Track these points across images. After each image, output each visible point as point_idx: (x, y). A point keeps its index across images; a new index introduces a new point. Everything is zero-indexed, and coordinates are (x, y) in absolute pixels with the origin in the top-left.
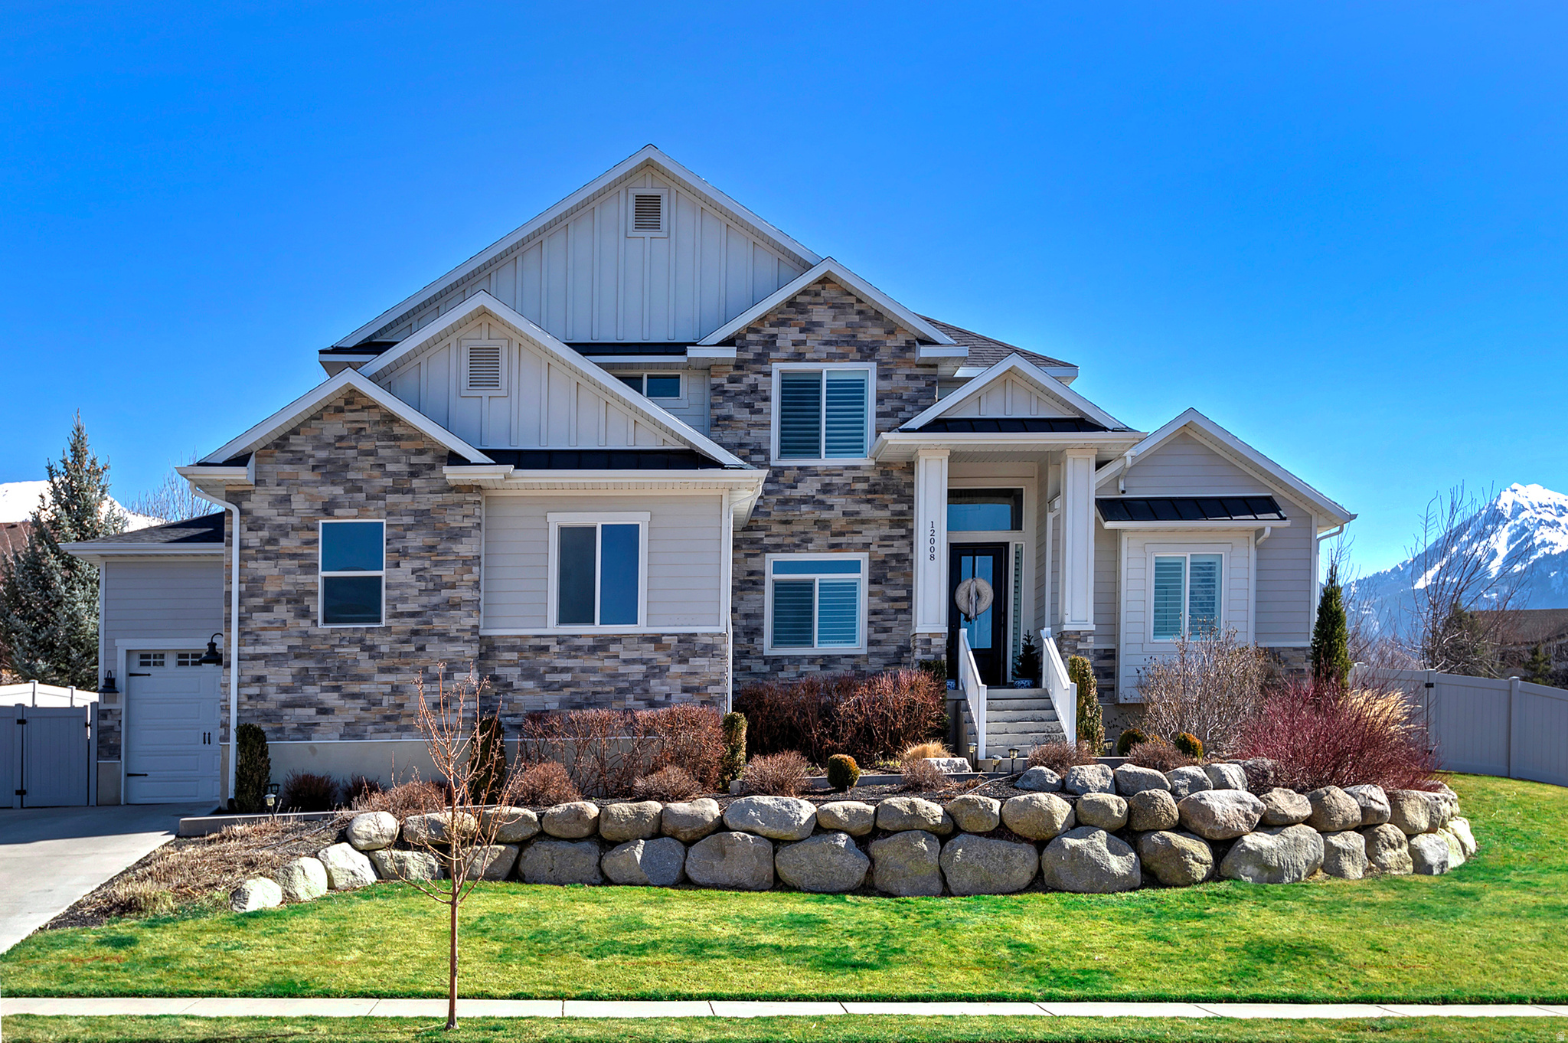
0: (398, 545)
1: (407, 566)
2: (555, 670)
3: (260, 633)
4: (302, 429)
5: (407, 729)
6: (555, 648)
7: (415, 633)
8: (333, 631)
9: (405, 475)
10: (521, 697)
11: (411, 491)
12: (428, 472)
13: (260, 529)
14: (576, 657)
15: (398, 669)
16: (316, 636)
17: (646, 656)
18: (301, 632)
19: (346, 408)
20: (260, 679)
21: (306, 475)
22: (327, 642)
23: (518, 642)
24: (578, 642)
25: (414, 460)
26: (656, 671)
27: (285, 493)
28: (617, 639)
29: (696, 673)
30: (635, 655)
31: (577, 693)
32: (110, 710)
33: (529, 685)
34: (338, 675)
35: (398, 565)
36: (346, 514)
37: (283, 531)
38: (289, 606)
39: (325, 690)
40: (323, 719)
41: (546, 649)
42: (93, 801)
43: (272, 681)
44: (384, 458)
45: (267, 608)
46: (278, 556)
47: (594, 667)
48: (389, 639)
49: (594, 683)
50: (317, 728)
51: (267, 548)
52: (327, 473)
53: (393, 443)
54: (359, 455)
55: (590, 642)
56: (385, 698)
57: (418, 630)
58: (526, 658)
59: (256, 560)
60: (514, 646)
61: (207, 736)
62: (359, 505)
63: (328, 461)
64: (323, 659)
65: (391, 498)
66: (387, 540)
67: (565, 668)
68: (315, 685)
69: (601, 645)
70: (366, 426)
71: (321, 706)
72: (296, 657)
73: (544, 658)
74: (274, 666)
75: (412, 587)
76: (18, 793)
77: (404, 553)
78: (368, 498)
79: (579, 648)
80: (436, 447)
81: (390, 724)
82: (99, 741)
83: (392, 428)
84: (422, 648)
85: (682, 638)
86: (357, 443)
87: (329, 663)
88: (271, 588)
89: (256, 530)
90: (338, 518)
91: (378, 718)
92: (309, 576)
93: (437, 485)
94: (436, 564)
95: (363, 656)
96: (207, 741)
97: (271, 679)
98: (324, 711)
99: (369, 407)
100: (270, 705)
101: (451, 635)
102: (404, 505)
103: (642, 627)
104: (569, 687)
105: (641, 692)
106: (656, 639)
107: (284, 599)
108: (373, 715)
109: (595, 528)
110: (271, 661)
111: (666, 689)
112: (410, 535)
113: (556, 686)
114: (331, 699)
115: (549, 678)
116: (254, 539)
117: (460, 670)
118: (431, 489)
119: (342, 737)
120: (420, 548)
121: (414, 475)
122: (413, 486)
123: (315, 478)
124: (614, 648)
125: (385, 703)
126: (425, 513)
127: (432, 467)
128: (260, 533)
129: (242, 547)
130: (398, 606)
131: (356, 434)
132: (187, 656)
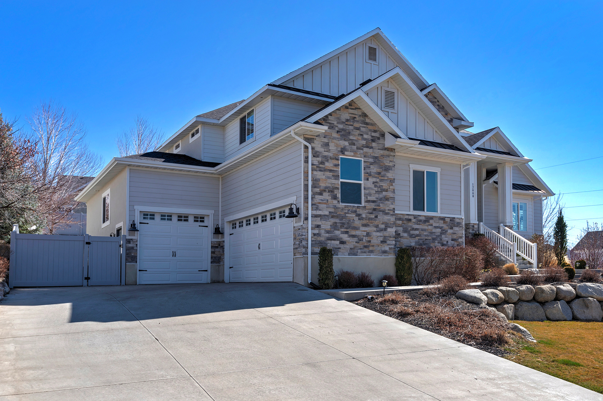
0: (368, 171)
1: (371, 180)
2: (413, 229)
3: (319, 205)
4: (333, 113)
5: (372, 252)
6: (414, 220)
7: (374, 210)
8: (346, 207)
9: (369, 140)
10: (403, 240)
11: (372, 148)
12: (378, 140)
13: (318, 157)
14: (420, 224)
15: (368, 225)
16: (339, 208)
17: (441, 226)
18: (334, 206)
19: (349, 107)
20: (318, 226)
21: (335, 135)
22: (343, 211)
23: (402, 216)
24: (420, 218)
25: (374, 134)
26: (444, 232)
27: (327, 141)
28: (432, 218)
29: (455, 233)
30: (437, 225)
31: (420, 239)
32: (132, 239)
33: (405, 235)
34: (347, 226)
35: (368, 179)
36: (349, 154)
37: (326, 158)
38: (329, 193)
39: (343, 233)
40: (342, 246)
41: (410, 220)
42: (123, 282)
43: (323, 228)
44: (363, 132)
45: (321, 194)
46: (325, 170)
47: (425, 229)
48: (365, 212)
49: (425, 235)
50: (340, 250)
51: (321, 166)
52: (342, 135)
53: (365, 126)
54: (354, 129)
55: (423, 218)
56: (364, 237)
57: (375, 209)
58: (404, 223)
59: (316, 170)
60: (400, 218)
61: (174, 253)
62: (354, 151)
63: (343, 130)
64: (341, 220)
65: (365, 150)
66: (364, 168)
67: (416, 228)
68: (339, 230)
69: (428, 219)
70: (357, 116)
71: (341, 240)
72: (332, 217)
73: (410, 224)
74: (324, 220)
75: (373, 189)
76: (86, 278)
77: (370, 175)
78: (357, 148)
79: (420, 221)
80: (380, 130)
81: (366, 249)
82: (127, 254)
83: (365, 119)
84: (376, 217)
85: (451, 219)
86: (353, 123)
87: (344, 221)
88: (323, 185)
89: (316, 157)
90: (347, 156)
91: (362, 246)
92: (336, 181)
93: (381, 146)
94: (381, 180)
95: (356, 219)
96: (174, 256)
97: (323, 227)
98: (342, 242)
99: (357, 108)
100: (322, 239)
101: (386, 212)
102: (370, 154)
103: (439, 214)
104: (418, 236)
105: (439, 240)
106: (443, 219)
107: (327, 190)
108: (360, 245)
109: (424, 172)
110: (323, 218)
111: (447, 239)
112: (372, 166)
113: (414, 236)
114: (345, 237)
115: (412, 232)
116: (316, 161)
117: (390, 227)
118: (379, 148)
119: (349, 254)
120: (375, 173)
121: (373, 141)
122: (373, 146)
123: (338, 137)
124: (431, 221)
125: (364, 240)
126: (376, 158)
127: (379, 139)
128: (318, 159)
129: (312, 165)
130: (368, 197)
131: (353, 119)
132: (165, 216)
